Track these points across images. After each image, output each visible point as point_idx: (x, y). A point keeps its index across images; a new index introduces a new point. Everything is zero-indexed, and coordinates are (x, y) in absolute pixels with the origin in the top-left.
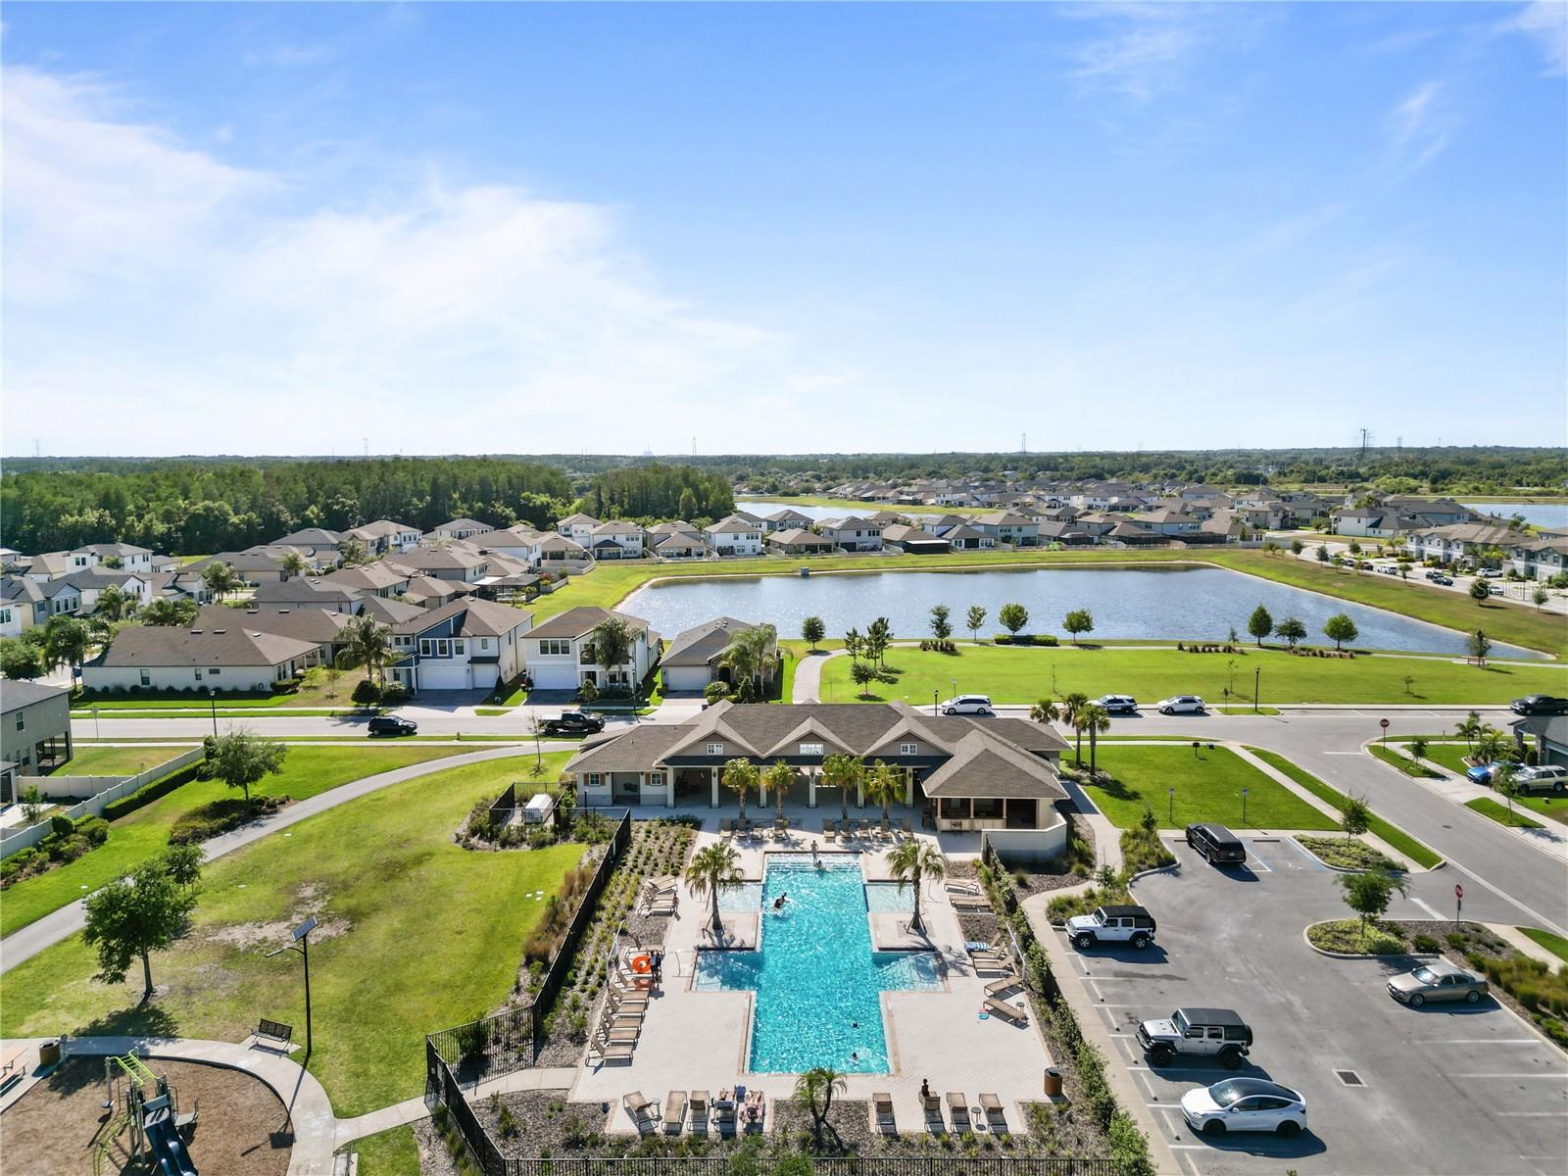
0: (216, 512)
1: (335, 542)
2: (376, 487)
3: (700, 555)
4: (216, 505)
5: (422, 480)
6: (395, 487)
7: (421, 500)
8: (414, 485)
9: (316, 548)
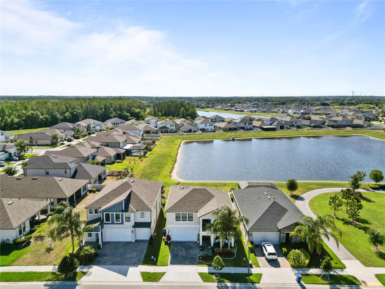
0: (35, 115)
1: (72, 127)
2: (87, 106)
3: (195, 132)
4: (35, 112)
5: (101, 104)
6: (93, 107)
7: (101, 110)
8: (99, 106)
9: (65, 129)
